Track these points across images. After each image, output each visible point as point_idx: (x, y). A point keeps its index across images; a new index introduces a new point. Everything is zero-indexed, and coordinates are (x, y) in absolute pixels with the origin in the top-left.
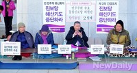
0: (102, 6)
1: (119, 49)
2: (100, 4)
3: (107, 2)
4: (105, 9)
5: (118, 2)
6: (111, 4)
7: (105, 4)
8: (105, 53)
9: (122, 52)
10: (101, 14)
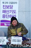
0: (5, 4)
1: (19, 41)
2: (3, 3)
3: (9, 1)
4: (8, 7)
5: (18, 1)
6: (12, 3)
7: (7, 3)
8: (7, 44)
9: (20, 43)
10: (4, 12)
